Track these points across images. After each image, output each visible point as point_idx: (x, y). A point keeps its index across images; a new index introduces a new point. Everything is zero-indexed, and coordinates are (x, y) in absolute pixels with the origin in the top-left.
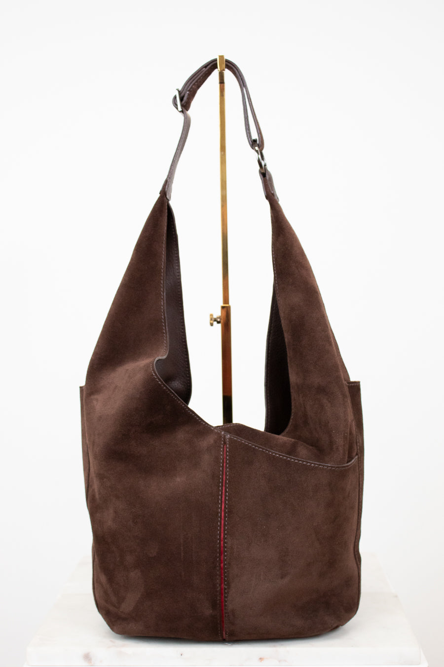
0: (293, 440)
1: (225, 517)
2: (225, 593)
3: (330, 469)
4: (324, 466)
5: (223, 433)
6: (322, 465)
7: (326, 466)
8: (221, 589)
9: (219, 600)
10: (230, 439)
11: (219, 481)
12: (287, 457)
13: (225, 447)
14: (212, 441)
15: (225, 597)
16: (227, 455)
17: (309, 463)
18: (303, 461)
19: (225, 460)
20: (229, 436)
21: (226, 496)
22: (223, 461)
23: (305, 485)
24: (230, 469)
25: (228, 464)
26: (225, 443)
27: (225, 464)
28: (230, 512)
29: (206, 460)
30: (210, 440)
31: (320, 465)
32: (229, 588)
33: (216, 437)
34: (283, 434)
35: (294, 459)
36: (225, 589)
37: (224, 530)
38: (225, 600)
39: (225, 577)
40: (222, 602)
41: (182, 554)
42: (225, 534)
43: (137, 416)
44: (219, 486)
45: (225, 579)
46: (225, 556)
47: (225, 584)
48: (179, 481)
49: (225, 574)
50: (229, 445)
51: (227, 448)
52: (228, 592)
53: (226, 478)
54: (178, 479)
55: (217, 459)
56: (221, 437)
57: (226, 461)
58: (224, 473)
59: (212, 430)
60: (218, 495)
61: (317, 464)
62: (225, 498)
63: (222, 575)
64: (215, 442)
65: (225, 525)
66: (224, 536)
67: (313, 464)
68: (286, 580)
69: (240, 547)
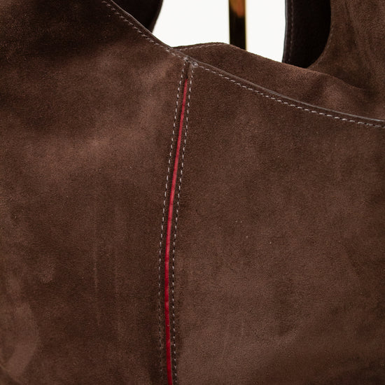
0: (319, 73)
1: (175, 215)
2: (174, 356)
3: (380, 129)
4: (366, 121)
5: (185, 59)
6: (362, 120)
7: (371, 122)
8: (167, 347)
9: (164, 367)
10: (197, 70)
11: (169, 147)
12: (296, 103)
13: (186, 84)
14: (163, 74)
15: (173, 362)
16: (188, 100)
17: (337, 115)
18: (327, 112)
19: (183, 109)
20: (196, 64)
21: (179, 175)
22: (180, 111)
23: (328, 159)
24: (191, 126)
25: (186, 115)
26: (186, 78)
27: (182, 117)
28: (184, 206)
29: (150, 107)
30: (161, 71)
31: (358, 120)
32: (180, 347)
33: (171, 65)
34: (313, 66)
35: (309, 107)
36: (173, 349)
37: (172, 240)
38: (174, 369)
39: (173, 326)
40: (169, 372)
41: (96, 281)
42: (173, 248)
43: (16, 22)
44: (168, 157)
45: (172, 331)
46: (172, 288)
47: (172, 340)
48: (97, 146)
49: (172, 322)
50: (194, 81)
51: (189, 86)
52: (179, 354)
53: (182, 142)
54: (95, 143)
55: (169, 105)
56: (180, 66)
57: (186, 110)
58: (180, 133)
59: (167, 53)
60: (165, 174)
61: (353, 118)
62: (178, 180)
63: (167, 323)
64: (169, 75)
65: (173, 231)
66: (171, 251)
67: (348, 117)
68: (290, 338)
69: (199, 272)
